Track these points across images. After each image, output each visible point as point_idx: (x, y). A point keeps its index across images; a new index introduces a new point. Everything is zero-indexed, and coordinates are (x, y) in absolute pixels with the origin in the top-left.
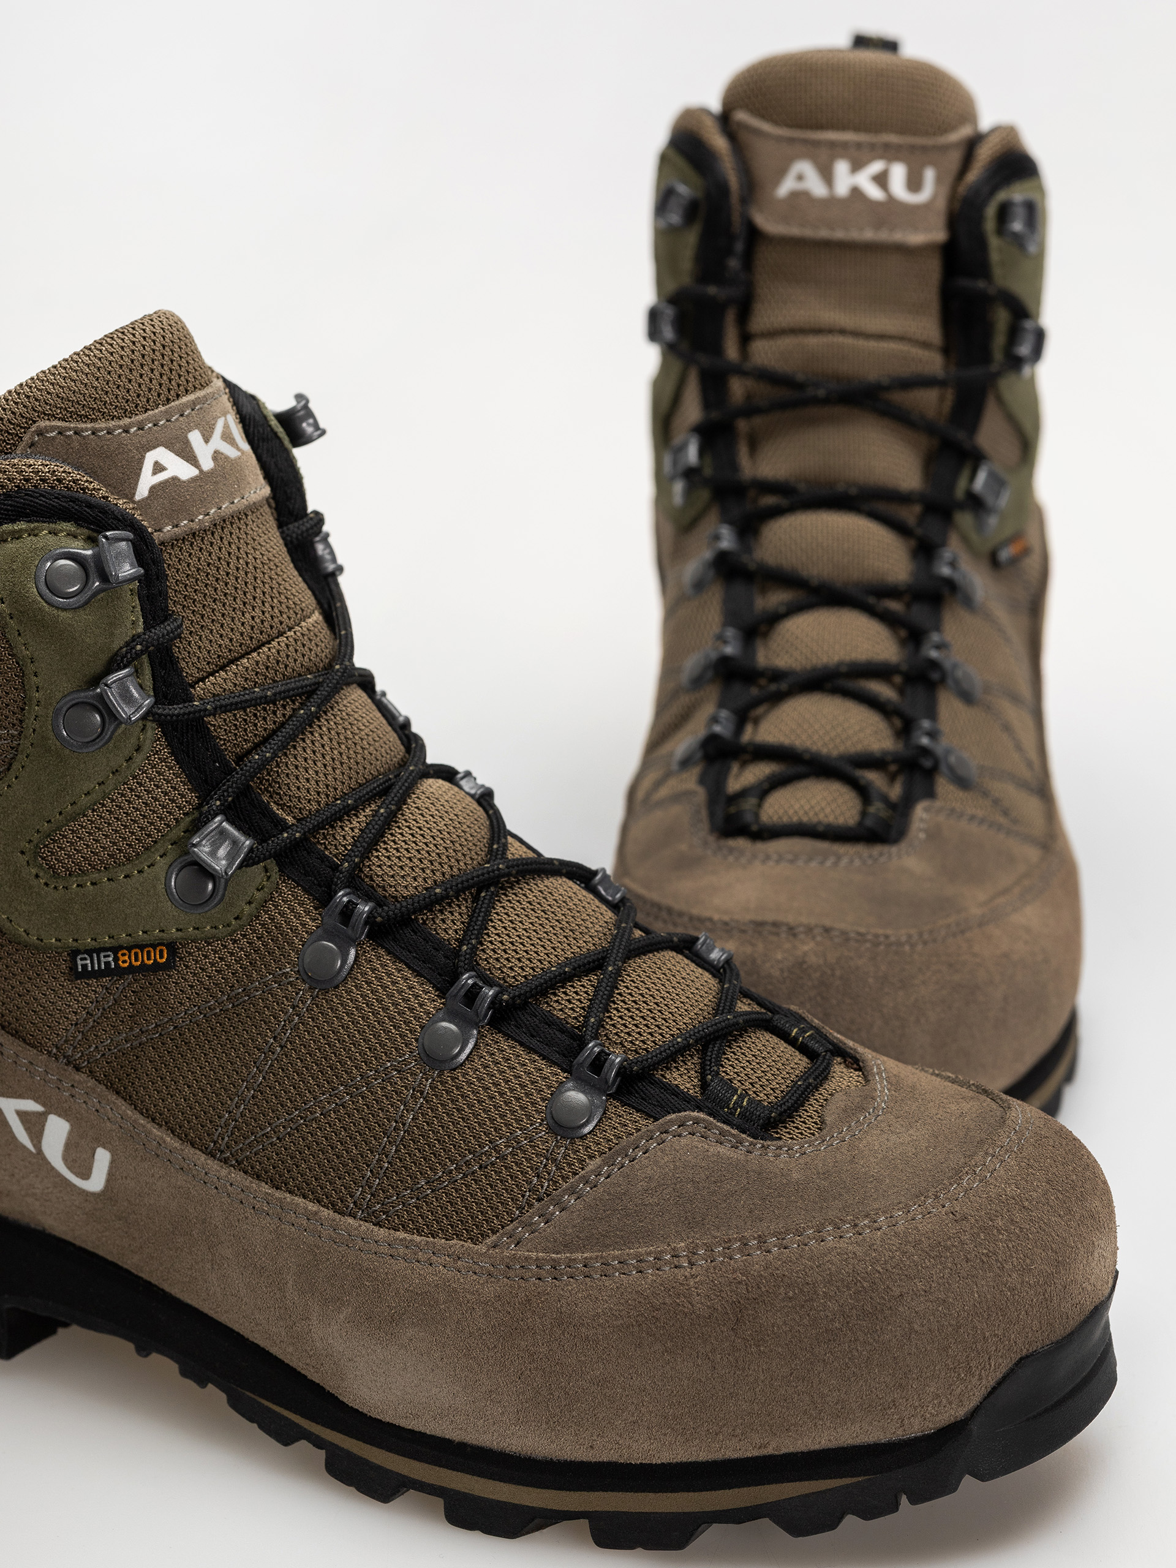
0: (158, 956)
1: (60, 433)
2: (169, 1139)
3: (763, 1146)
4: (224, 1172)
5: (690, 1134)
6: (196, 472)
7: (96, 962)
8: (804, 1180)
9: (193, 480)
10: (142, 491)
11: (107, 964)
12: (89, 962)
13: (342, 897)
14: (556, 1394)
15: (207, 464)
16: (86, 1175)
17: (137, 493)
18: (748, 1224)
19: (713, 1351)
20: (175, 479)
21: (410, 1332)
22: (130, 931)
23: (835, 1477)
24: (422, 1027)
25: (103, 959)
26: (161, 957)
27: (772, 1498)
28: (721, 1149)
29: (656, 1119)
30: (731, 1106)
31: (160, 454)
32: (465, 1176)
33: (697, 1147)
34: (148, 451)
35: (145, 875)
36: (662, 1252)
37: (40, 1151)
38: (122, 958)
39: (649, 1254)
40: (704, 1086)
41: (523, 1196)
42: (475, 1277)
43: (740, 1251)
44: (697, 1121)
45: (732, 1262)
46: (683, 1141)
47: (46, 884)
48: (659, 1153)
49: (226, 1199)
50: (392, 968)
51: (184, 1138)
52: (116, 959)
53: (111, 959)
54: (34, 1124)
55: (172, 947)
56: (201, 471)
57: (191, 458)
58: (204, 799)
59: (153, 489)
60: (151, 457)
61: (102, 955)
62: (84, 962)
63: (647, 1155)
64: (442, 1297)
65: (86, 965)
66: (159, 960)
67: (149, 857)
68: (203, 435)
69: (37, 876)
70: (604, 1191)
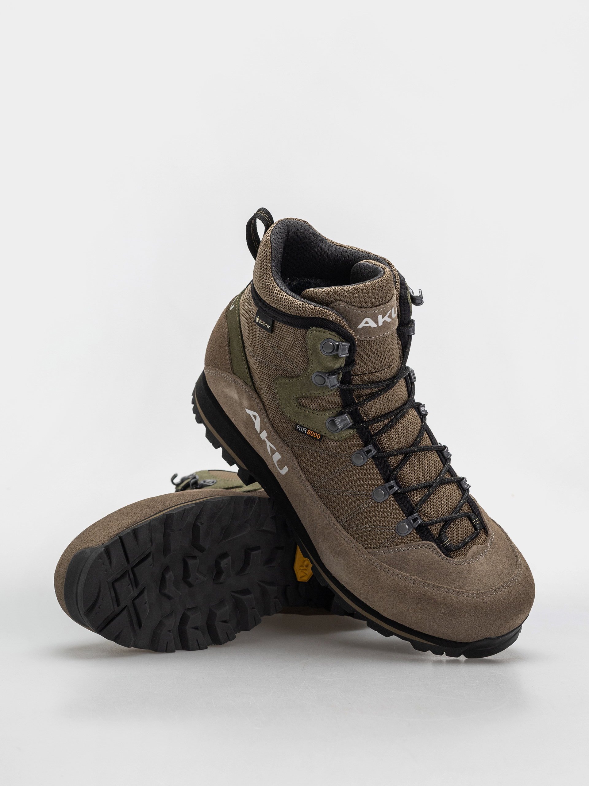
0: (317, 437)
1: (344, 306)
2: (303, 476)
3: (447, 559)
4: (313, 493)
5: (429, 548)
6: (377, 326)
7: (302, 429)
8: (452, 573)
9: (375, 328)
10: (360, 327)
11: (304, 431)
12: (300, 428)
13: (370, 447)
14: (370, 593)
15: (380, 324)
16: (281, 469)
17: (359, 327)
18: (433, 579)
19: (410, 606)
20: (370, 326)
21: (341, 559)
22: (313, 427)
23: (430, 642)
24: (376, 488)
25: (304, 430)
26: (318, 437)
27: (412, 639)
28: (435, 556)
29: (423, 541)
30: (444, 544)
31: (369, 320)
32: (370, 530)
33: (429, 553)
34: (366, 318)
35: (322, 417)
36: (408, 577)
37: (272, 456)
38: (308, 432)
39: (405, 576)
40: (440, 535)
41: (382, 544)
42: (361, 557)
43: (427, 586)
44: (432, 546)
45: (424, 588)
46: (427, 550)
47: (297, 406)
48: (419, 550)
49: (311, 499)
50: (374, 468)
51: (307, 479)
52: (307, 431)
53: (306, 430)
54: (273, 452)
55: (322, 436)
56: (378, 326)
57: (377, 322)
58: (344, 408)
59: (363, 327)
60: (365, 320)
61: (304, 428)
62: (299, 428)
63: (416, 549)
64: (352, 557)
65: (299, 429)
66: (317, 438)
67: (325, 413)
68: (382, 317)
69: (295, 403)
70: (401, 554)
